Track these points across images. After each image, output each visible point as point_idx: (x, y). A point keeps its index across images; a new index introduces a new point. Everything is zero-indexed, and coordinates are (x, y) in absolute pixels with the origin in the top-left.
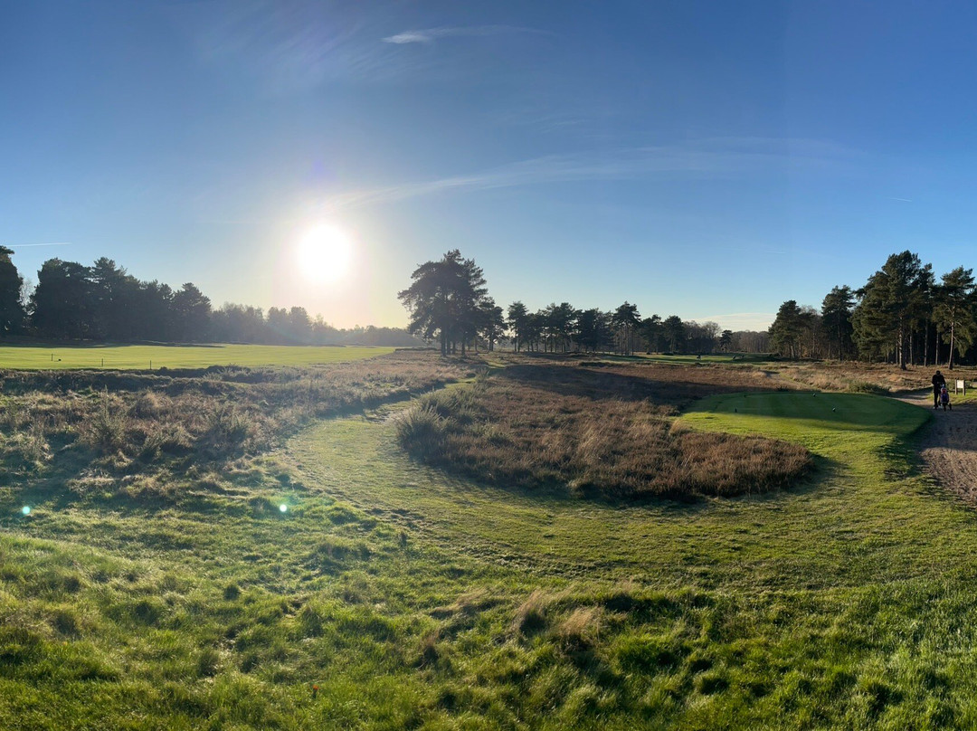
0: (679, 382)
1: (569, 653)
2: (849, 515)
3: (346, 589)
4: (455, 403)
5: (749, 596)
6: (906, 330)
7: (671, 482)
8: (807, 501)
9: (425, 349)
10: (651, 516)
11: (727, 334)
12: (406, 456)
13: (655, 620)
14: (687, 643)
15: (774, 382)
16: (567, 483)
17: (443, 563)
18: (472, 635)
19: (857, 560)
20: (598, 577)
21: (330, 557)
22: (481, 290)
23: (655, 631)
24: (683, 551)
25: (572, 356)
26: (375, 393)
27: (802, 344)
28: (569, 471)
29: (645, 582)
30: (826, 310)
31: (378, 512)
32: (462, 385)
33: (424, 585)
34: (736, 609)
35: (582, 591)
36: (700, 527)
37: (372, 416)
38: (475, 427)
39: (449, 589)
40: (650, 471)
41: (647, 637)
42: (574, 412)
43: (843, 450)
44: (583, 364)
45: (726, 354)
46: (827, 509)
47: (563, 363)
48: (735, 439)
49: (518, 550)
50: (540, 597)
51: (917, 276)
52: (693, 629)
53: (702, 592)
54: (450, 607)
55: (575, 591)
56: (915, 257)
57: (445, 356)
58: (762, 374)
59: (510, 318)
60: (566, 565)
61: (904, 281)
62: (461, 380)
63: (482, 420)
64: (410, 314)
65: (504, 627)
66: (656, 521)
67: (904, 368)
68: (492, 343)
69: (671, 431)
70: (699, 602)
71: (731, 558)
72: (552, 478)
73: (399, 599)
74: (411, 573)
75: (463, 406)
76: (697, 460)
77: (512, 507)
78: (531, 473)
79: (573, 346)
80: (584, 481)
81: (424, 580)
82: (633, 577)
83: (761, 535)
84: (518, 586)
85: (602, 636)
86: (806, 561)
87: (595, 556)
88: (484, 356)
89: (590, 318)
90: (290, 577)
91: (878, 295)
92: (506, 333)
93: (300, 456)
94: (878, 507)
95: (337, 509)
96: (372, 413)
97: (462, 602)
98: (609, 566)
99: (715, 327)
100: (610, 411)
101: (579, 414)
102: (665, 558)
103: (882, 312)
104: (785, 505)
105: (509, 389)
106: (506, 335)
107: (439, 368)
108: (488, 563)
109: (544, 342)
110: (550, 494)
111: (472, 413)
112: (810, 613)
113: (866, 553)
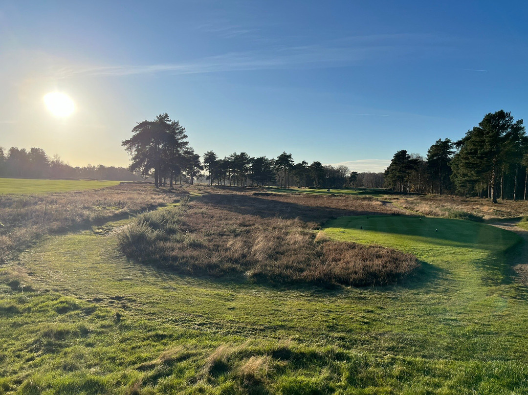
0: (321, 207)
1: (246, 387)
2: (453, 308)
3: (65, 361)
4: (164, 220)
5: (377, 357)
6: (498, 172)
7: (317, 274)
8: (418, 294)
9: (143, 183)
10: (303, 296)
11: (354, 174)
12: (124, 258)
13: (308, 367)
14: (331, 384)
15: (389, 209)
16: (245, 273)
17: (149, 331)
18: (171, 379)
19: (462, 342)
20: (267, 336)
21: (53, 340)
22: (184, 143)
23: (308, 374)
24: (326, 321)
25: (248, 189)
26: (102, 214)
27: (410, 182)
28: (246, 265)
29: (300, 341)
30: (430, 157)
31: (98, 300)
32: (170, 207)
33: (133, 348)
34: (367, 365)
35: (255, 345)
36: (338, 306)
37: (99, 231)
38: (178, 236)
39: (153, 349)
40: (302, 266)
41: (302, 378)
42: (249, 226)
43: (445, 259)
44: (255, 194)
45: (353, 189)
46: (435, 301)
47: (242, 193)
48: (362, 247)
49: (208, 318)
50: (224, 349)
51: (509, 130)
52: (336, 375)
53: (341, 350)
54: (153, 362)
55: (250, 345)
56: (508, 115)
57: (158, 187)
58: (379, 203)
59: (205, 162)
60: (243, 328)
61: (498, 134)
62: (169, 204)
63: (184, 231)
64: (131, 157)
65: (196, 372)
66: (306, 300)
67: (495, 202)
68: (192, 179)
69: (316, 240)
70: (340, 357)
71: (362, 329)
72: (234, 270)
73: (111, 362)
74: (122, 341)
75: (169, 221)
76: (334, 260)
77: (204, 290)
78: (218, 266)
79: (249, 182)
80: (256, 271)
81: (134, 345)
82: (291, 337)
83: (383, 315)
84: (208, 343)
85: (269, 376)
86: (420, 337)
87: (265, 322)
88: (186, 188)
89: (260, 163)
90: (14, 361)
91: (474, 145)
92: (202, 172)
93: (32, 265)
94: (477, 304)
95: (62, 302)
96: (99, 229)
97: (164, 357)
98: (275, 329)
99: (346, 170)
100: (274, 225)
101: (252, 227)
102: (314, 326)
103: (478, 158)
104: (400, 295)
105: (204, 210)
106: (202, 174)
107: (153, 196)
108: (185, 329)
109: (229, 179)
110: (232, 280)
111: (176, 226)
112: (425, 375)
113: (469, 338)
